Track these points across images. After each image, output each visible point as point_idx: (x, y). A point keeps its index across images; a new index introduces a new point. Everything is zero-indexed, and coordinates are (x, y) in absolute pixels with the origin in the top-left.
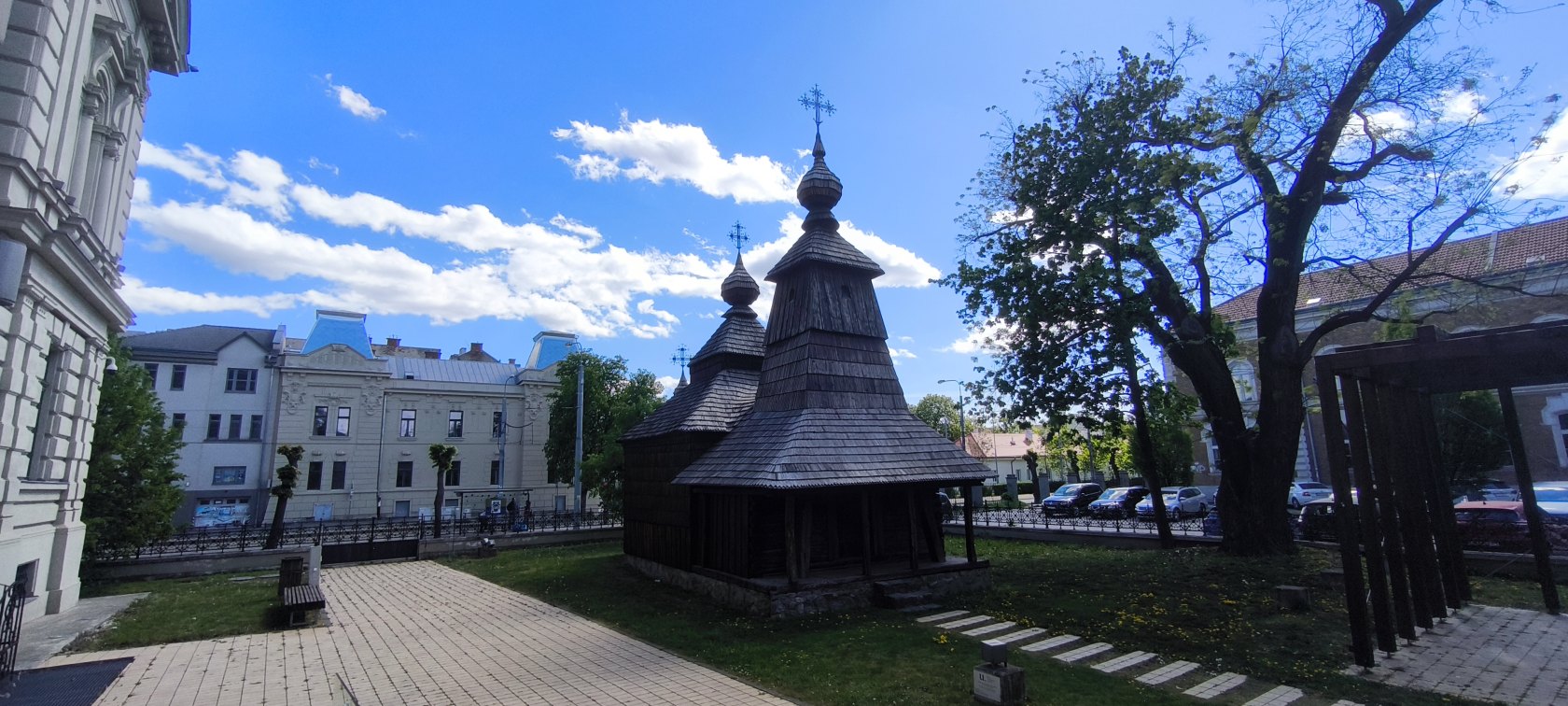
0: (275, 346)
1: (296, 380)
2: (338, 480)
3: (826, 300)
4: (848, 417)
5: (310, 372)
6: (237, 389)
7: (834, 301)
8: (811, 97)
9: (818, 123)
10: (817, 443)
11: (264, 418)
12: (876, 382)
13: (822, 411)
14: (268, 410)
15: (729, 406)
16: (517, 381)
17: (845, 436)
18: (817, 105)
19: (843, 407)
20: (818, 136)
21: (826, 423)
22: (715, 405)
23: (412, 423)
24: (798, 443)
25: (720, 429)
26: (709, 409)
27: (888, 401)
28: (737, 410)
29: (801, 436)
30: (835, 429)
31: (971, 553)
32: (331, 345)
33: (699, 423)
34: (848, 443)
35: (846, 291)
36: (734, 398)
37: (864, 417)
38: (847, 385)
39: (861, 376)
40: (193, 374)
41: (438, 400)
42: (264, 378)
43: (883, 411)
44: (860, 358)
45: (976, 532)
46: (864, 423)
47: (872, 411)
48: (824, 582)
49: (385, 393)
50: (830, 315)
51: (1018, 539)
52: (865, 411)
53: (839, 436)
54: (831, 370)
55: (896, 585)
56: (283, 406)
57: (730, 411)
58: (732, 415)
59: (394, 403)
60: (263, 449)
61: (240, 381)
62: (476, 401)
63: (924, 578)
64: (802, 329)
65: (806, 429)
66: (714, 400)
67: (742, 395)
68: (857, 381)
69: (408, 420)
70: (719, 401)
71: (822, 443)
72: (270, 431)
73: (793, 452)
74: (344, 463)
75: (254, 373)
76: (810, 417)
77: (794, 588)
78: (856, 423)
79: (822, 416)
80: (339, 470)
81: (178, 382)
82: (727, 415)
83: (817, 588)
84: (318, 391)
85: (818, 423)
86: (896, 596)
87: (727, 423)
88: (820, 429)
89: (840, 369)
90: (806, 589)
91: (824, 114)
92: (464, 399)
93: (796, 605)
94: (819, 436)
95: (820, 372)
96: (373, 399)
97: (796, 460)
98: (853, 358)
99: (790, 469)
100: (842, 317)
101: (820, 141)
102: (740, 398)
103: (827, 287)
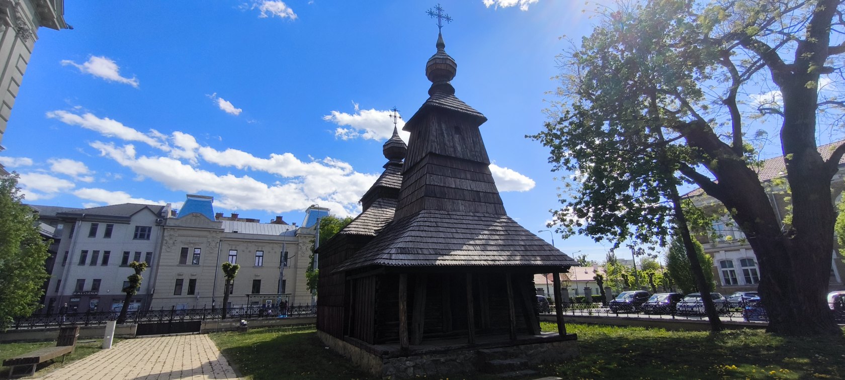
0: (163, 214)
1: (172, 232)
2: (192, 290)
3: (442, 134)
4: (458, 217)
5: (179, 228)
6: (140, 238)
7: (448, 136)
8: (435, 11)
9: (440, 27)
10: (430, 234)
11: (153, 254)
12: (481, 194)
13: (437, 212)
14: (155, 249)
15: (378, 220)
16: (295, 233)
17: (454, 230)
18: (440, 16)
19: (454, 210)
20: (440, 35)
21: (439, 220)
22: (368, 219)
23: (235, 257)
24: (413, 233)
25: (369, 233)
26: (363, 221)
27: (491, 208)
28: (384, 222)
29: (417, 228)
30: (446, 225)
31: (561, 329)
32: (192, 213)
33: (353, 229)
34: (456, 236)
35: (458, 130)
36: (384, 215)
37: (471, 218)
38: (458, 195)
39: (469, 189)
40: (117, 229)
41: (249, 244)
42: (155, 232)
43: (487, 215)
44: (469, 176)
45: (565, 319)
46: (470, 222)
47: (478, 215)
48: (432, 348)
49: (220, 241)
50: (445, 144)
51: (597, 324)
52: (472, 214)
53: (449, 230)
54: (445, 183)
55: (497, 352)
56: (164, 247)
57: (379, 223)
58: (380, 225)
59: (225, 247)
60: (151, 271)
61: (142, 233)
62: (271, 245)
63: (522, 347)
64: (424, 155)
65: (422, 223)
66: (369, 216)
67: (390, 213)
68: (466, 192)
69: (233, 256)
70: (372, 216)
71: (434, 234)
72: (156, 261)
73: (408, 239)
74: (195, 280)
75: (150, 228)
76: (426, 215)
77: (405, 353)
78: (464, 222)
79: (436, 216)
80: (193, 283)
81: (108, 234)
82: (376, 225)
83: (426, 354)
84: (183, 239)
85: (432, 220)
86: (496, 362)
87: (375, 230)
88: (434, 224)
89: (452, 183)
90: (416, 355)
91: (444, 22)
92: (264, 244)
93: (406, 369)
94: (432, 229)
95: (436, 184)
96: (214, 244)
97: (411, 245)
98: (463, 176)
99: (404, 252)
100: (454, 147)
101: (441, 38)
102: (388, 215)
103: (444, 126)
